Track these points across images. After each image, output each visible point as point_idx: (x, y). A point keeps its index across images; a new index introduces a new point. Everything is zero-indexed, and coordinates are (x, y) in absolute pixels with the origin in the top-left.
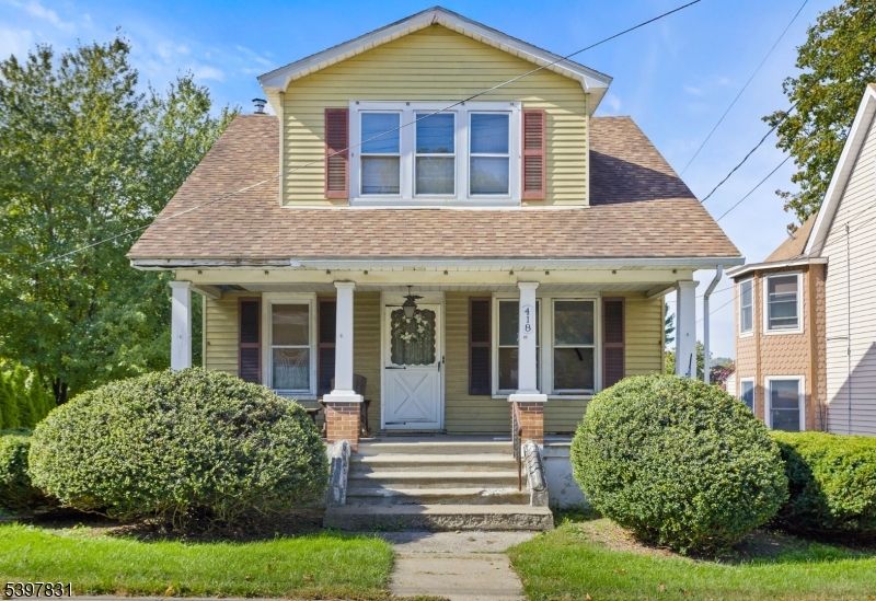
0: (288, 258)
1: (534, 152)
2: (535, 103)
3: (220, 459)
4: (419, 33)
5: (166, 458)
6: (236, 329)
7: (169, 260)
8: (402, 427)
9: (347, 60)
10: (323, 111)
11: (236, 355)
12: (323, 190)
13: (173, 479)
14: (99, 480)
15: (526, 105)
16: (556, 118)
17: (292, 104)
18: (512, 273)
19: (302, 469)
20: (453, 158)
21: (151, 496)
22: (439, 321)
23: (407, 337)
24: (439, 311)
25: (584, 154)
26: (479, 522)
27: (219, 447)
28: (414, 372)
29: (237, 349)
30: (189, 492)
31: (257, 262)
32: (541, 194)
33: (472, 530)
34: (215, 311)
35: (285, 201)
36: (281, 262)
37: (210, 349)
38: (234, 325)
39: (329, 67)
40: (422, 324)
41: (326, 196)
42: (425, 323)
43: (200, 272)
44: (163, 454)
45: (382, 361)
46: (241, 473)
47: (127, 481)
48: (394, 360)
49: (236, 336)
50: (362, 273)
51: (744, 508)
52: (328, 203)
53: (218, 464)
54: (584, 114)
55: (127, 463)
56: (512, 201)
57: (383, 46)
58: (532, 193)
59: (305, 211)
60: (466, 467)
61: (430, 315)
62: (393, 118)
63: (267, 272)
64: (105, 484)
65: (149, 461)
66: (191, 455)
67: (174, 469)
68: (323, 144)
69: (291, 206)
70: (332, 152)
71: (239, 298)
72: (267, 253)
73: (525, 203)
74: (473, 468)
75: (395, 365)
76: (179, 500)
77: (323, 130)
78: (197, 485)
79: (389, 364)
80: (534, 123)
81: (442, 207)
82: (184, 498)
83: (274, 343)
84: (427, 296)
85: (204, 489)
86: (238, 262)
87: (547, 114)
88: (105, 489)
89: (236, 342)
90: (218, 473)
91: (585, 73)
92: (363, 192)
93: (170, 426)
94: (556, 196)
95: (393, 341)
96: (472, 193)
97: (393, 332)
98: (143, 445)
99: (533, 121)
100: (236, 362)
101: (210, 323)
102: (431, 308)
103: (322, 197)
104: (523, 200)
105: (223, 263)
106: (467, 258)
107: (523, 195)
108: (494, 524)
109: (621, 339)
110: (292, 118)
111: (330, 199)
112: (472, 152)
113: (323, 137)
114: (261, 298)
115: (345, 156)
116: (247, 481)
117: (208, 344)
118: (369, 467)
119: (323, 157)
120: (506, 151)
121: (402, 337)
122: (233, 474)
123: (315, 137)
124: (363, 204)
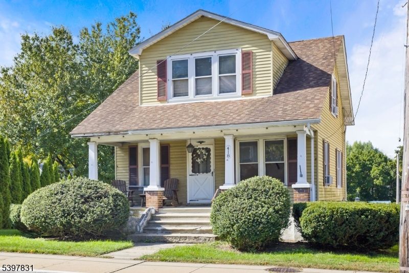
0: (127, 131)
1: (247, 71)
2: (247, 48)
3: (74, 212)
4: (196, 21)
5: (55, 211)
6: (128, 160)
7: (84, 134)
8: (196, 202)
9: (166, 38)
10: (156, 62)
11: (128, 171)
12: (156, 97)
13: (56, 219)
14: (35, 219)
15: (243, 49)
16: (257, 54)
17: (144, 60)
18: (222, 131)
19: (106, 216)
20: (211, 78)
21: (51, 225)
22: (212, 152)
23: (199, 161)
24: (212, 148)
25: (270, 70)
26: (185, 240)
27: (75, 208)
28: (202, 177)
29: (128, 168)
30: (62, 224)
31: (117, 133)
32: (250, 91)
33: (182, 243)
34: (119, 152)
35: (141, 103)
36: (125, 133)
37: (118, 169)
38: (127, 157)
39: (158, 42)
40: (205, 155)
41: (158, 99)
42: (207, 154)
43: (99, 138)
44: (55, 210)
45: (188, 172)
46: (81, 217)
47: (43, 219)
48: (193, 171)
49: (128, 163)
50: (160, 135)
51: (254, 231)
52: (159, 102)
53: (73, 213)
54: (270, 51)
55: (43, 213)
56: (237, 96)
57: (180, 29)
58: (246, 91)
59: (148, 107)
60: (198, 218)
61: (208, 150)
62: (185, 62)
63: (123, 137)
64: (37, 221)
65: (50, 212)
66: (64, 210)
67: (57, 215)
68: (156, 76)
69: (144, 105)
70: (160, 79)
71: (129, 146)
72: (120, 129)
73: (243, 96)
74: (201, 218)
75: (194, 174)
76: (59, 226)
77: (156, 70)
78: (64, 221)
79: (191, 173)
80: (247, 57)
81: (205, 101)
82: (61, 225)
83: (144, 166)
84: (207, 141)
85: (67, 222)
86: (109, 133)
87: (253, 53)
88: (37, 222)
89: (128, 165)
90: (72, 217)
91: (268, 32)
92: (174, 96)
93: (60, 200)
94: (258, 92)
95: (193, 163)
96: (220, 93)
97: (192, 159)
98: (49, 207)
99: (247, 56)
100: (128, 174)
101: (117, 158)
102: (209, 147)
103: (156, 100)
104: (242, 95)
105: (104, 134)
106: (197, 127)
107: (242, 92)
108: (191, 241)
109: (296, 158)
110: (144, 66)
111: (159, 101)
112: (219, 74)
113: (156, 73)
114: (137, 146)
115: (165, 81)
116: (82, 220)
117: (117, 166)
118: (159, 218)
119: (156, 82)
120: (235, 72)
121: (197, 161)
122: (77, 217)
123: (153, 74)
124: (174, 101)
